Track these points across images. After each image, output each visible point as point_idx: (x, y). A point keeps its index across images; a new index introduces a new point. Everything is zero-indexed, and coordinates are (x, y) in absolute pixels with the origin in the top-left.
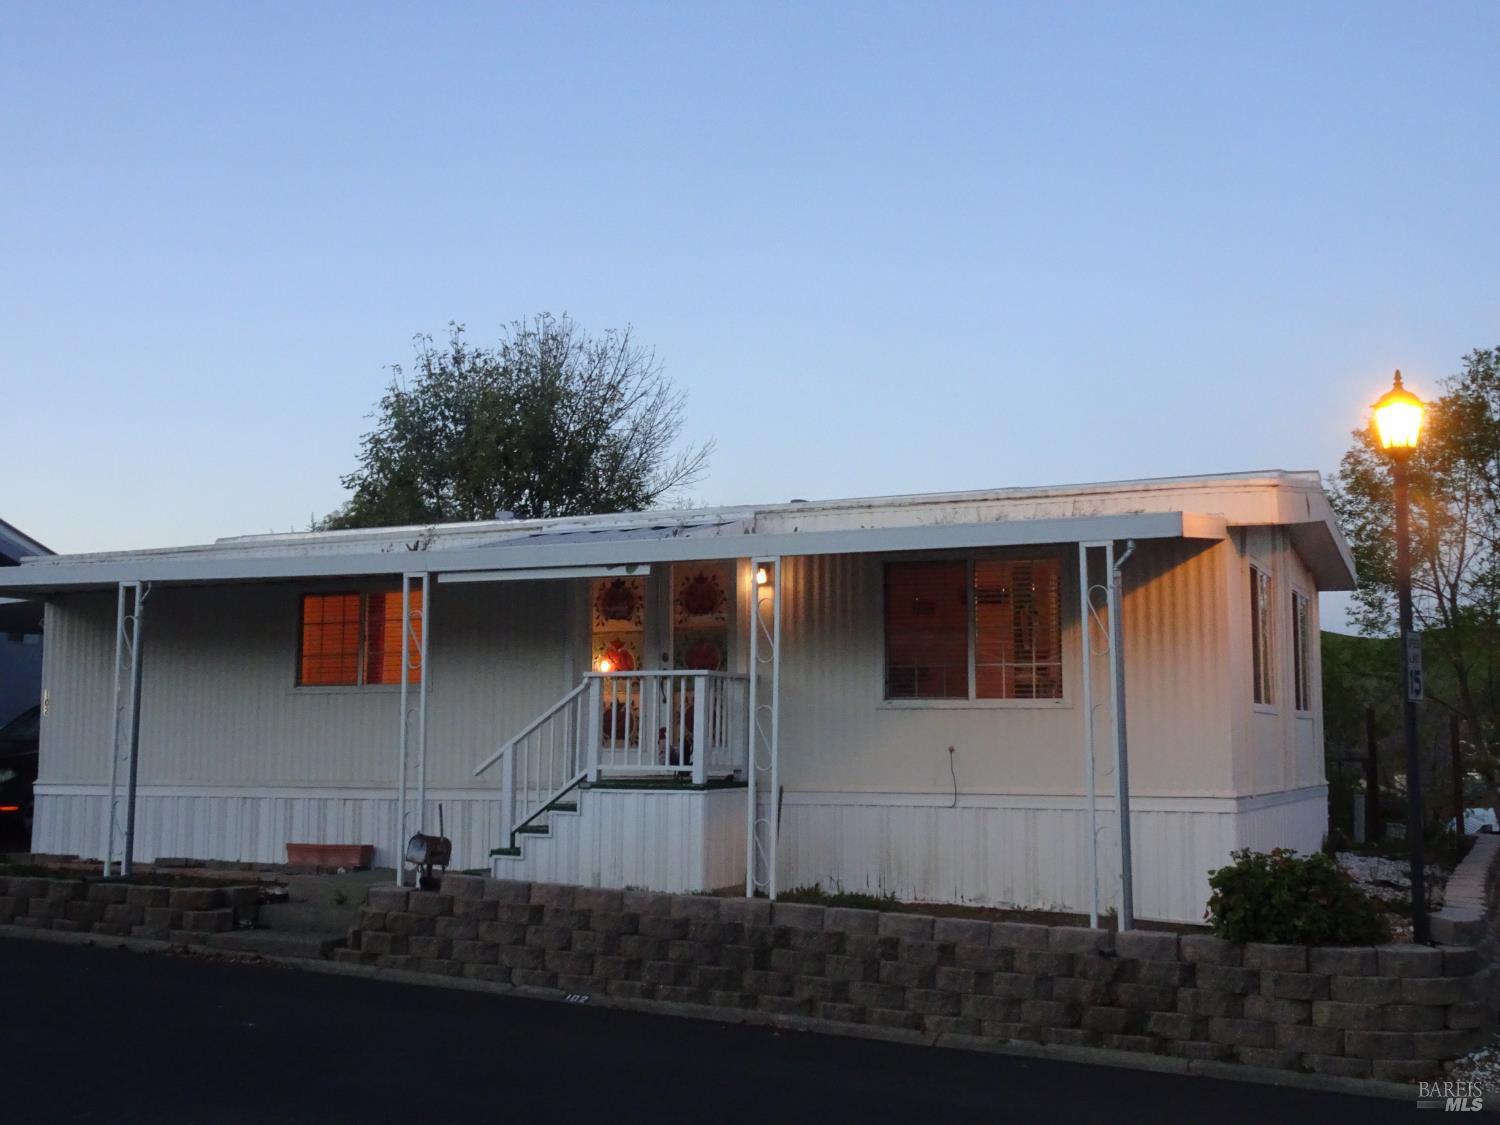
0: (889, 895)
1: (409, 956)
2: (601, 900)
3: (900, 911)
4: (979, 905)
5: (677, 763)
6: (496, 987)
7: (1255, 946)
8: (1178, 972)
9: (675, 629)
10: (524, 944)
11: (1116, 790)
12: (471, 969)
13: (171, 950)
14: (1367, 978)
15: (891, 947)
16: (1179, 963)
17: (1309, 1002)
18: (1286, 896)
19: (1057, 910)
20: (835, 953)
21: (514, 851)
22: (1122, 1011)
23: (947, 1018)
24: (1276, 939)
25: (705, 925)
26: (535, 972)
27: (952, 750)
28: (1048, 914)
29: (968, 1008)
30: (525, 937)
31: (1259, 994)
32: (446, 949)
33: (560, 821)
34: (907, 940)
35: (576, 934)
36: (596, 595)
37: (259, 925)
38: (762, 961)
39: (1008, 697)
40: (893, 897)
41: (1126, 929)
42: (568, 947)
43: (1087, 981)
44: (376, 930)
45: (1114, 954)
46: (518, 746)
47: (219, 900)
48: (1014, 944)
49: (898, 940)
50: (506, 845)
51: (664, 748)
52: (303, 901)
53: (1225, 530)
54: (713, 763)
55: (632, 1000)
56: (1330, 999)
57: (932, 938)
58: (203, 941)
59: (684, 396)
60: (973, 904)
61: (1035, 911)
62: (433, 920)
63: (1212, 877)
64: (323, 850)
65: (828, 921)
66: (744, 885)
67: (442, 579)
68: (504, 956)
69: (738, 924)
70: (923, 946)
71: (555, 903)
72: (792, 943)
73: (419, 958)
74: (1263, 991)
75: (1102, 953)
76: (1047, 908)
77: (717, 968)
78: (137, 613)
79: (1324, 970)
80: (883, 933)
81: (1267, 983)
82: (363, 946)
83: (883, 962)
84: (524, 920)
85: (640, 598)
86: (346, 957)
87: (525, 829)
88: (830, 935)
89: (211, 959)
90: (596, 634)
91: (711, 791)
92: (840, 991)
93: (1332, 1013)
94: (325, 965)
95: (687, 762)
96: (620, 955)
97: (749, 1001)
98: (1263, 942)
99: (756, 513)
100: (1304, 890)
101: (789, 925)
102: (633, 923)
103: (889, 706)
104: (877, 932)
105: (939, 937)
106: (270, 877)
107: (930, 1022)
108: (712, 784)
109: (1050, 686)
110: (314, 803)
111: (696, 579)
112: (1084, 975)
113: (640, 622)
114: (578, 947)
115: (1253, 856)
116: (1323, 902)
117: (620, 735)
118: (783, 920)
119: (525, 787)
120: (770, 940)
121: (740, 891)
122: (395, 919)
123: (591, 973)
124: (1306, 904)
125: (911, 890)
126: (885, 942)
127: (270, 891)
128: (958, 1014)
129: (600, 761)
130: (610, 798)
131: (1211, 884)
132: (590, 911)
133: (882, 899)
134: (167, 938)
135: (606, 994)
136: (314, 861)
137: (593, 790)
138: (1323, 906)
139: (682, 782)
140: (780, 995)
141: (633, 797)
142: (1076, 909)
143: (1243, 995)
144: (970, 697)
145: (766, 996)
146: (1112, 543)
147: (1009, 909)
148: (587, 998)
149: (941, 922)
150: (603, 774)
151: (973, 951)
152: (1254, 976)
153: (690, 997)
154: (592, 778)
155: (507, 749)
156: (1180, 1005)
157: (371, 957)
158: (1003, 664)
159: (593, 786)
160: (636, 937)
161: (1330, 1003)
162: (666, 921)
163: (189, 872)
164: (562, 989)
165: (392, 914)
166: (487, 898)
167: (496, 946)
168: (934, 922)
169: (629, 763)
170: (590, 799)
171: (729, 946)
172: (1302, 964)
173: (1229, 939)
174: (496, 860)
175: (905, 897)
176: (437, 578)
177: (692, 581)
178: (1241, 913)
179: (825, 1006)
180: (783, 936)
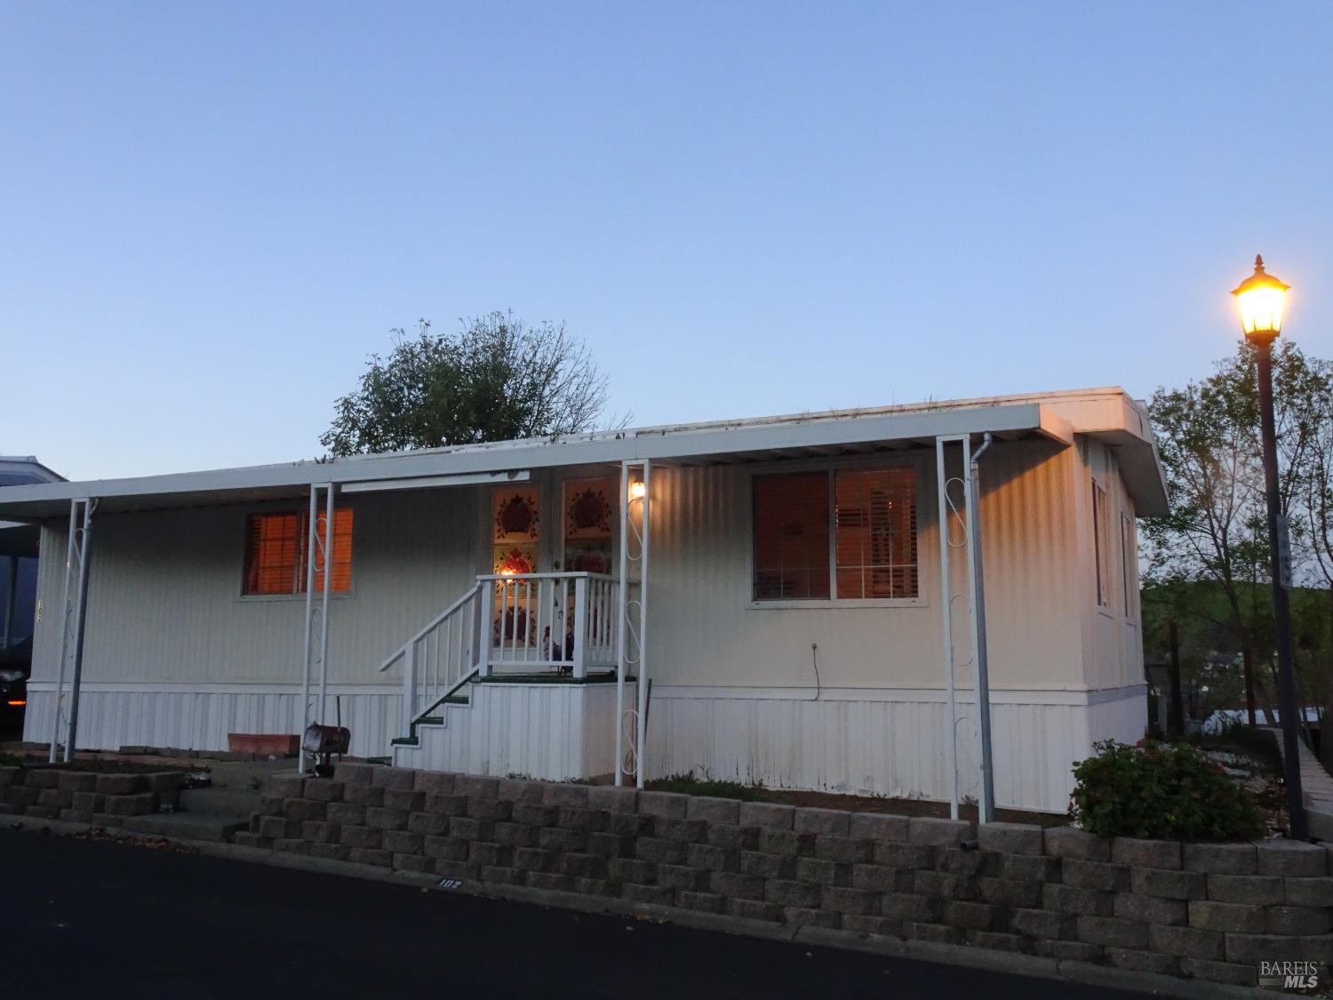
0: (757, 783)
1: (301, 840)
2: (479, 787)
3: (764, 800)
4: (841, 793)
5: (560, 659)
6: (378, 872)
7: (1126, 840)
8: (1043, 868)
9: (566, 539)
10: (406, 830)
11: (976, 684)
12: (356, 853)
13: (88, 833)
14: (1248, 877)
15: (752, 837)
16: (1043, 857)
17: (1186, 902)
18: (1158, 790)
19: (915, 798)
20: (696, 842)
21: (413, 740)
22: (986, 907)
23: (806, 910)
24: (1147, 834)
25: (574, 813)
26: (415, 857)
27: (814, 647)
28: (906, 801)
29: (829, 900)
30: (407, 823)
31: (1131, 891)
32: (334, 834)
33: (453, 713)
34: (768, 830)
35: (454, 821)
36: (497, 511)
37: (178, 809)
38: (627, 850)
39: (866, 597)
40: (761, 784)
41: (987, 821)
42: (446, 832)
43: (948, 875)
44: (274, 815)
45: (976, 847)
46: (420, 643)
47: (141, 785)
48: (874, 836)
49: (758, 829)
50: (406, 734)
51: (548, 645)
52: (224, 786)
53: (1072, 437)
54: (594, 659)
55: (504, 886)
56: (1207, 899)
57: (793, 829)
58: (120, 823)
59: (607, 378)
60: (835, 792)
61: (893, 799)
62: (324, 806)
63: (1076, 768)
64: (259, 740)
65: (691, 809)
66: (614, 775)
67: (345, 489)
68: (387, 840)
69: (604, 812)
70: (783, 836)
71: (436, 790)
72: (656, 832)
73: (310, 842)
74: (1134, 889)
75: (963, 846)
76: (905, 796)
77: (584, 855)
78: (86, 526)
79: (1201, 868)
80: (745, 822)
81: (1138, 881)
82: (261, 830)
83: (744, 852)
84: (407, 806)
85: (536, 513)
86: (244, 841)
87: (424, 719)
88: (692, 824)
89: (120, 842)
90: (496, 545)
91: (589, 684)
92: (702, 880)
93: (1211, 916)
94: (223, 848)
95: (569, 657)
96: (493, 841)
97: (614, 889)
98: (1135, 838)
99: (637, 434)
100: (1175, 782)
101: (654, 813)
102: (506, 811)
103: (757, 607)
104: (738, 823)
105: (800, 827)
106: (199, 764)
107: (790, 913)
108: (591, 679)
109: (907, 586)
110: (254, 698)
111: (584, 495)
112: (945, 867)
113: (535, 535)
114: (454, 833)
115: (1117, 747)
116: (1196, 795)
117: (509, 635)
118: (647, 809)
119: (424, 683)
120: (634, 827)
121: (610, 779)
122: (290, 805)
123: (466, 860)
124: (1178, 797)
125: (777, 778)
126: (745, 831)
127: (195, 777)
128: (819, 906)
129: (490, 657)
130: (497, 692)
131: (1076, 776)
132: (467, 797)
133: (750, 787)
134: (90, 821)
135: (479, 880)
136: (250, 749)
137: (484, 684)
138: (1196, 800)
139: (564, 676)
140: (644, 883)
141: (520, 690)
142: (934, 796)
143: (1113, 892)
144: (832, 597)
145: (630, 884)
146: (969, 437)
147: (869, 796)
148: (460, 883)
149: (803, 812)
150: (494, 670)
151: (834, 841)
152: (1124, 873)
153: (557, 885)
154: (483, 673)
155: (408, 647)
156: (1046, 902)
157: (267, 841)
158: (863, 567)
159: (484, 680)
160: (507, 824)
161: (1208, 903)
162: (538, 809)
163: (134, 759)
164: (439, 874)
165: (287, 800)
166: (375, 785)
167: (379, 831)
168: (794, 812)
169: (516, 660)
170: (480, 693)
171: (597, 833)
172: (1176, 861)
173: (1096, 832)
174: (397, 748)
175: (772, 785)
176: (340, 488)
177: (581, 496)
178: (1108, 807)
179: (686, 896)
180: (648, 825)
